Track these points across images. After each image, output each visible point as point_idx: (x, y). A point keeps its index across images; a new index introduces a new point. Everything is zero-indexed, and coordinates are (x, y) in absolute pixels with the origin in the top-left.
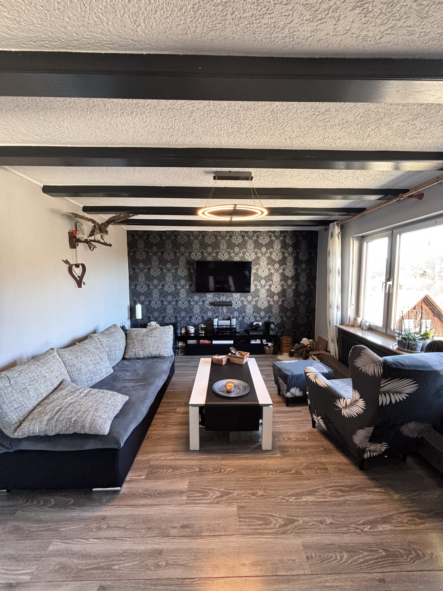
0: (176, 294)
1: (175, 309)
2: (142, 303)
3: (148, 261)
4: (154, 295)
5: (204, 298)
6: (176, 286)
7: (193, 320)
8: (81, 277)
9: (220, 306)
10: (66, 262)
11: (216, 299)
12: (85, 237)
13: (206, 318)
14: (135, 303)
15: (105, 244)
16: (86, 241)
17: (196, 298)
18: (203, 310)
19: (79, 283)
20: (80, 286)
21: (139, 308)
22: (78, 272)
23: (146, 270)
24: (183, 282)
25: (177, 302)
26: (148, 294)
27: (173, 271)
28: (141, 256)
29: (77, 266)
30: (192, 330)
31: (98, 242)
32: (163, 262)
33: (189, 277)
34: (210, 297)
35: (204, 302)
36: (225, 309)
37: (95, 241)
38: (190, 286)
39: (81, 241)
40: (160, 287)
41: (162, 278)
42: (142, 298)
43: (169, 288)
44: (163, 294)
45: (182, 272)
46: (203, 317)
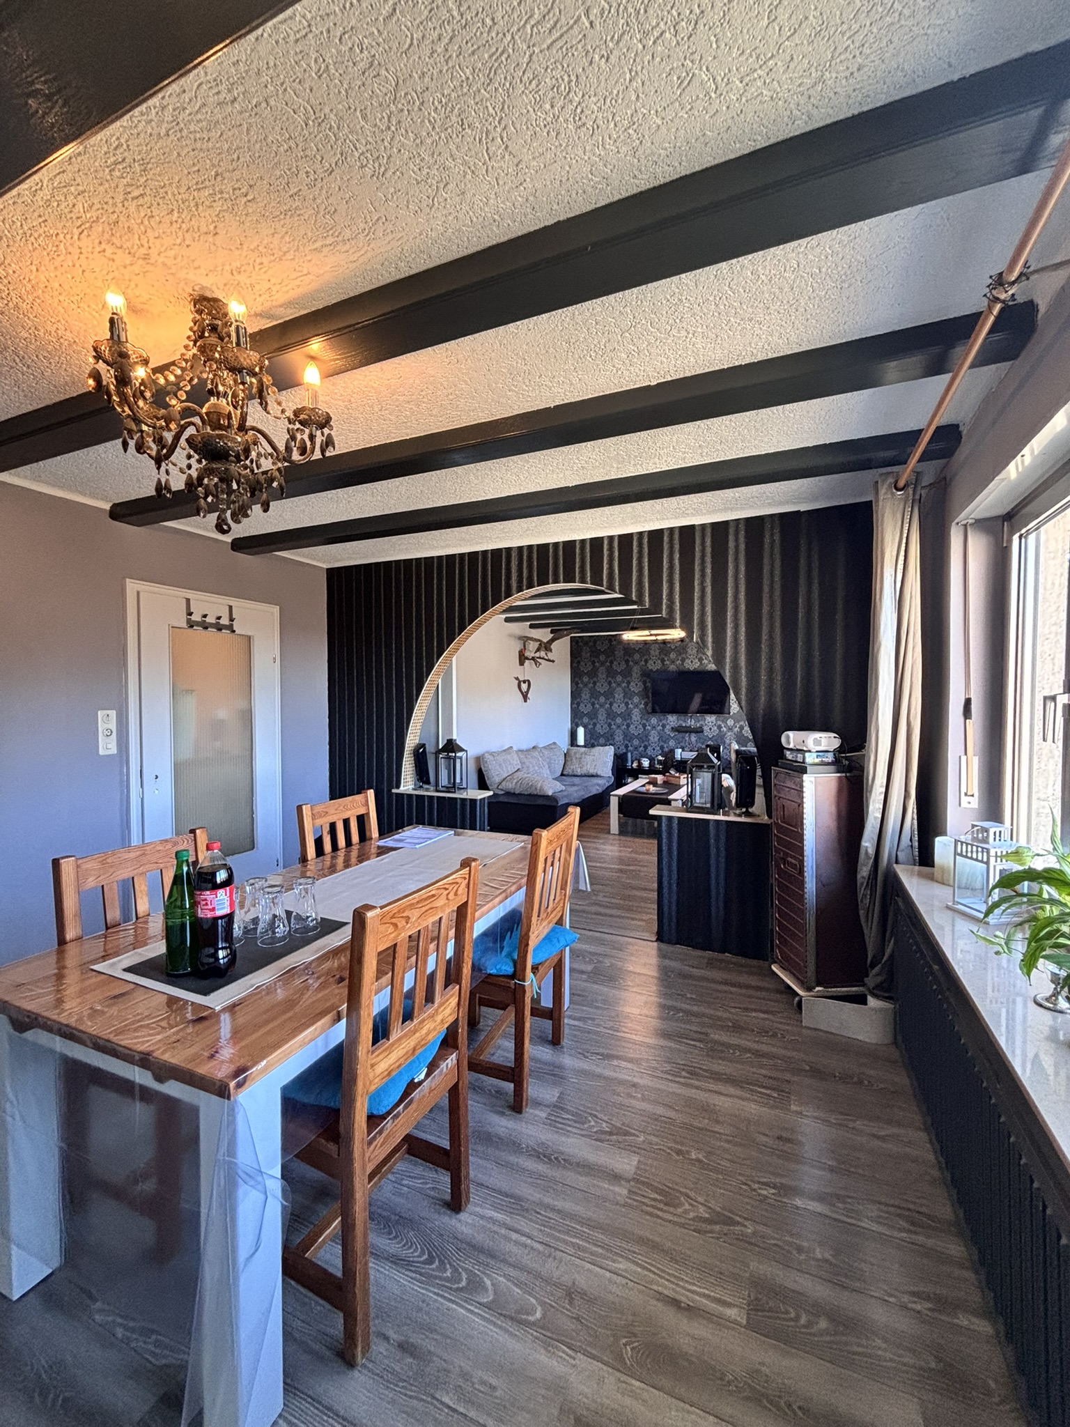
0: (627, 716)
1: (625, 735)
2: (585, 727)
3: (593, 674)
4: (600, 717)
5: (664, 722)
6: (627, 704)
7: (650, 752)
8: (527, 692)
9: (686, 732)
10: (517, 679)
11: (681, 722)
12: (532, 655)
13: (666, 750)
14: (577, 726)
15: (549, 660)
16: (533, 659)
17: (654, 720)
18: (663, 739)
19: (525, 697)
20: (525, 701)
21: (581, 732)
22: (524, 687)
23: (591, 685)
24: (636, 700)
25: (628, 726)
26: (593, 715)
27: (624, 685)
28: (586, 667)
29: (524, 682)
30: (646, 763)
31: (543, 658)
32: (611, 673)
33: (644, 694)
34: (672, 720)
35: (664, 726)
36: (693, 738)
37: (540, 658)
38: (646, 704)
39: (528, 659)
40: (608, 706)
41: (609, 694)
42: (585, 720)
43: (619, 708)
44: (611, 715)
45: (636, 686)
46: (662, 748)
